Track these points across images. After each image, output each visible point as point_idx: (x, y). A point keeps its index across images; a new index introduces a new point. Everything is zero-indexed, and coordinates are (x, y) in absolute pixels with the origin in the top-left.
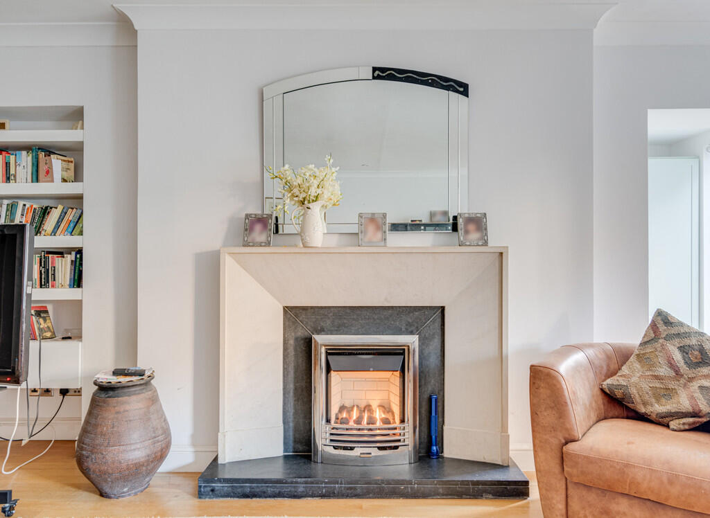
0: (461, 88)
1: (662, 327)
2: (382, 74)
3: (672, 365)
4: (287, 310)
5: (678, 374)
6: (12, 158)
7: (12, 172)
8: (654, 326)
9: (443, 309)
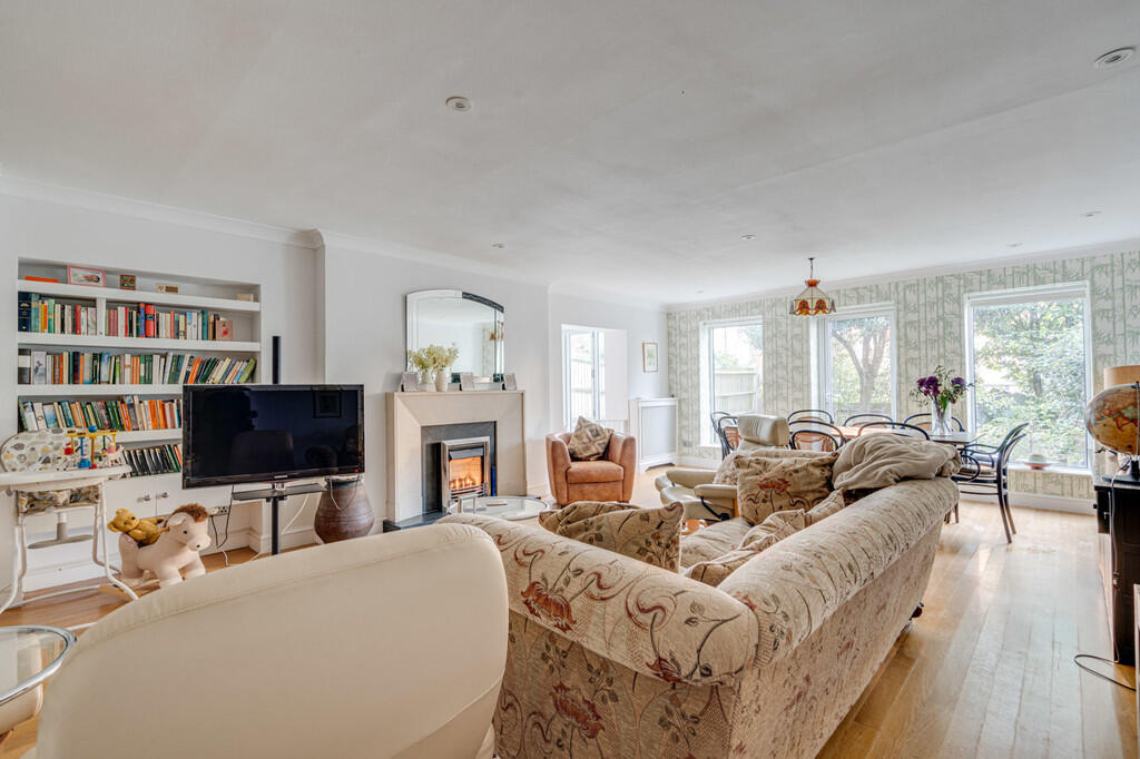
0: (501, 308)
1: (583, 424)
2: (466, 296)
3: (588, 437)
4: (423, 428)
5: (590, 440)
6: (182, 318)
7: (181, 328)
8: (579, 423)
9: (495, 422)
